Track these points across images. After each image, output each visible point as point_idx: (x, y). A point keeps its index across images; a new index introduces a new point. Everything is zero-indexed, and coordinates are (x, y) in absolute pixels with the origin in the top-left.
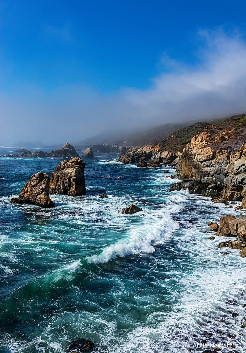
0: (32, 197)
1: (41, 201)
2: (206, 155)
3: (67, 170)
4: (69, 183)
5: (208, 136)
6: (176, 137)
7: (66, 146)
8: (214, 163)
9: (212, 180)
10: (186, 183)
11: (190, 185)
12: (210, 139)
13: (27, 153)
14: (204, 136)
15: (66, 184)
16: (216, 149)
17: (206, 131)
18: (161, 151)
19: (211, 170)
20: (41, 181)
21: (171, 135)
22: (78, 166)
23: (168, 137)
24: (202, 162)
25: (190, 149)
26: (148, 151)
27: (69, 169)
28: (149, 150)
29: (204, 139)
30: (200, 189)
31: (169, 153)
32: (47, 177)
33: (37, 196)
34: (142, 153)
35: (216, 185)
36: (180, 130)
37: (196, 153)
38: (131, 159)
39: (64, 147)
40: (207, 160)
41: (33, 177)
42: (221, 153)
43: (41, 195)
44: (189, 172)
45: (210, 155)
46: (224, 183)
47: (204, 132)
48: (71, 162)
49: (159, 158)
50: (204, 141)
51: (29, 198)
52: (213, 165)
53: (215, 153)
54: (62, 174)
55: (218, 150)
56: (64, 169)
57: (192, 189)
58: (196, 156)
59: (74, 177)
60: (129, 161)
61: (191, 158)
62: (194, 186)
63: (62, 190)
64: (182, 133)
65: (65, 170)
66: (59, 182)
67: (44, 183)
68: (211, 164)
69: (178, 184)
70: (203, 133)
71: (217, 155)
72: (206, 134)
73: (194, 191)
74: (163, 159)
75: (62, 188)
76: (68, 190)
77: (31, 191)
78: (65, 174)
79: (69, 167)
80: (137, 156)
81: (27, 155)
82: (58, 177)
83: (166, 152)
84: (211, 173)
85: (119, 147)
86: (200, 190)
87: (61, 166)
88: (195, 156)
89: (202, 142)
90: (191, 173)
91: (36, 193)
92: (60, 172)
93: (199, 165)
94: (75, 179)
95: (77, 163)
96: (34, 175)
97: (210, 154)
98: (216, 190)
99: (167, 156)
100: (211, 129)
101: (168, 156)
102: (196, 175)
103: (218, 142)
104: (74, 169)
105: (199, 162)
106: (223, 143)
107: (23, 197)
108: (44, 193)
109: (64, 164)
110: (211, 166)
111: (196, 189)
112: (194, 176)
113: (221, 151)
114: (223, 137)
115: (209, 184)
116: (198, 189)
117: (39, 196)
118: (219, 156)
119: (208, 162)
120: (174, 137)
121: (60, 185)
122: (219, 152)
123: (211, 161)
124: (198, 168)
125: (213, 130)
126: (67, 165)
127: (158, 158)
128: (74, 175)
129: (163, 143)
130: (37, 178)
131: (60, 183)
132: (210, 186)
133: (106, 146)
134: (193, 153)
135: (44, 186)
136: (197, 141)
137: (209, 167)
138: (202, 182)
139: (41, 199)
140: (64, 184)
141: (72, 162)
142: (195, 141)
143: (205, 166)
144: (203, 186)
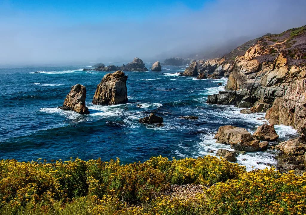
0: (72, 106)
1: (77, 109)
2: (252, 67)
3: (109, 83)
4: (110, 94)
5: (261, 48)
6: (243, 49)
7: (135, 60)
8: (259, 75)
9: (246, 92)
10: (222, 95)
11: (226, 97)
12: (262, 51)
13: (101, 67)
14: (257, 48)
15: (107, 95)
16: (263, 61)
17: (260, 44)
18: (224, 64)
19: (255, 83)
20: (78, 92)
21: (238, 48)
22: (119, 79)
23: (234, 50)
24: (247, 74)
25: (237, 62)
26: (213, 64)
27: (111, 81)
28: (215, 63)
29: (257, 51)
30: (235, 100)
31: (230, 66)
32: (83, 89)
33: (74, 105)
34: (206, 66)
35: (250, 96)
36: (248, 42)
37: (242, 66)
38: (193, 71)
39: (134, 61)
40: (252, 73)
41: (72, 88)
42: (267, 65)
43: (78, 104)
44: (234, 84)
45: (255, 68)
46: (258, 95)
47: (258, 44)
48: (113, 75)
49: (221, 71)
50: (257, 53)
51: (69, 107)
52: (258, 77)
53: (261, 66)
54: (104, 86)
55: (264, 62)
56: (106, 81)
57: (228, 100)
58: (242, 69)
59: (114, 89)
60: (191, 74)
61: (237, 70)
62: (229, 98)
63: (104, 100)
64: (249, 45)
65: (108, 82)
66: (102, 93)
67: (80, 94)
68: (256, 76)
69: (215, 96)
70: (256, 45)
71: (263, 67)
72: (259, 47)
73: (228, 102)
74: (225, 71)
75: (103, 98)
76: (109, 100)
77: (71, 101)
78: (107, 86)
79: (110, 80)
80: (201, 69)
81: (101, 69)
82: (101, 89)
83: (228, 65)
84: (255, 85)
85: (191, 60)
86: (235, 102)
87: (104, 79)
88: (240, 69)
89: (255, 55)
90: (236, 85)
91: (74, 103)
92: (103, 84)
93: (244, 77)
94: (115, 90)
95: (119, 76)
96: (73, 87)
97: (256, 66)
98: (248, 102)
99: (228, 69)
100: (265, 40)
101: (230, 69)
102: (240, 87)
103: (267, 54)
104: (115, 82)
105: (244, 74)
106: (271, 55)
107: (66, 106)
108: (80, 103)
109: (107, 77)
110: (255, 78)
111: (231, 100)
112: (239, 88)
113: (267, 63)
114: (272, 49)
115: (244, 96)
116: (233, 101)
117: (76, 105)
118: (265, 68)
119: (253, 75)
120: (240, 49)
121: (102, 96)
122: (265, 64)
123: (256, 74)
124: (243, 80)
125: (267, 41)
126: (109, 78)
127: (219, 71)
128: (114, 86)
129: (229, 56)
130: (75, 89)
131: (102, 95)
132: (244, 98)
133: (178, 59)
134: (239, 66)
135: (80, 97)
136: (250, 53)
137: (253, 79)
138: (237, 94)
139: (78, 108)
140: (105, 95)
141: (115, 75)
142: (249, 53)
143: (250, 78)
144: (238, 98)
